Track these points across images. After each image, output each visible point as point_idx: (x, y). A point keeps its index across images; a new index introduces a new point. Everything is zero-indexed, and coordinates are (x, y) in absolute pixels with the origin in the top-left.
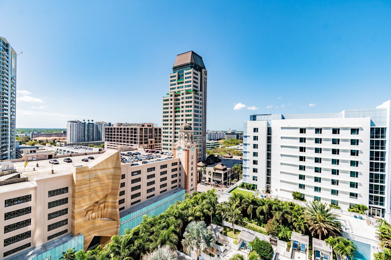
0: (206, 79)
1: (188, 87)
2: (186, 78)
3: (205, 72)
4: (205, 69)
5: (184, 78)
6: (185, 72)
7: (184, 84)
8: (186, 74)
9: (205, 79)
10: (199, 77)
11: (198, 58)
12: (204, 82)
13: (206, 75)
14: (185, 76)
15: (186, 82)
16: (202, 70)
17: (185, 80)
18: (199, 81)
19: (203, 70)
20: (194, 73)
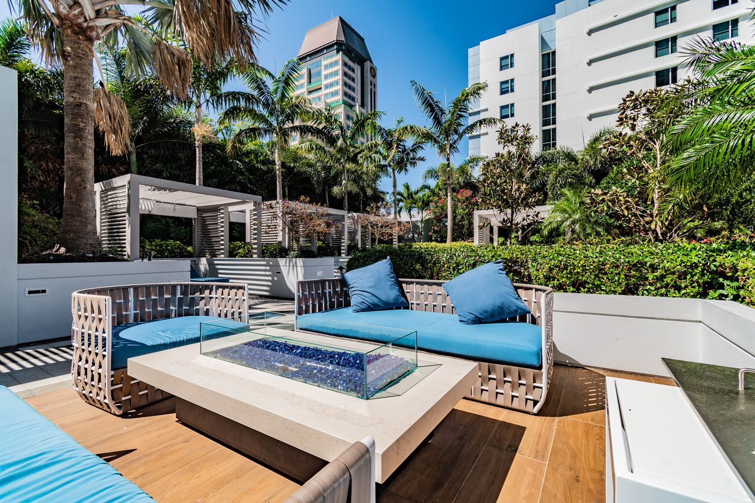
0: (374, 87)
1: (332, 96)
2: (326, 77)
3: (371, 68)
4: (371, 62)
5: (323, 77)
6: (324, 63)
7: (323, 92)
8: (326, 67)
9: (371, 85)
10: (357, 75)
11: (355, 37)
12: (369, 92)
13: (374, 76)
14: (324, 73)
15: (327, 87)
16: (365, 64)
17: (324, 82)
18: (357, 86)
19: (367, 65)
20: (345, 64)
